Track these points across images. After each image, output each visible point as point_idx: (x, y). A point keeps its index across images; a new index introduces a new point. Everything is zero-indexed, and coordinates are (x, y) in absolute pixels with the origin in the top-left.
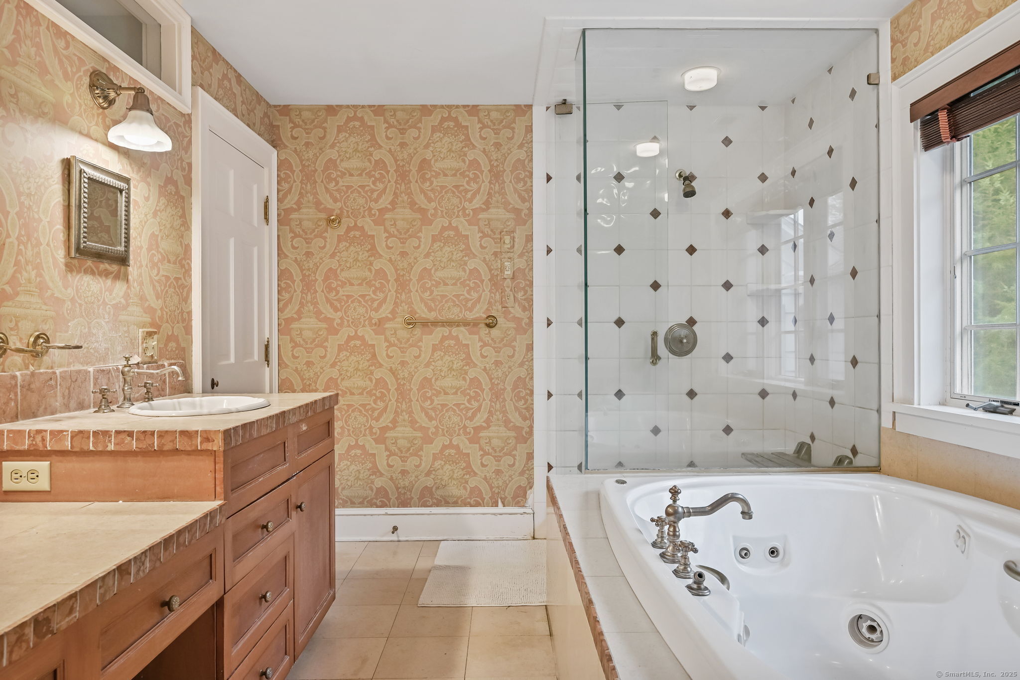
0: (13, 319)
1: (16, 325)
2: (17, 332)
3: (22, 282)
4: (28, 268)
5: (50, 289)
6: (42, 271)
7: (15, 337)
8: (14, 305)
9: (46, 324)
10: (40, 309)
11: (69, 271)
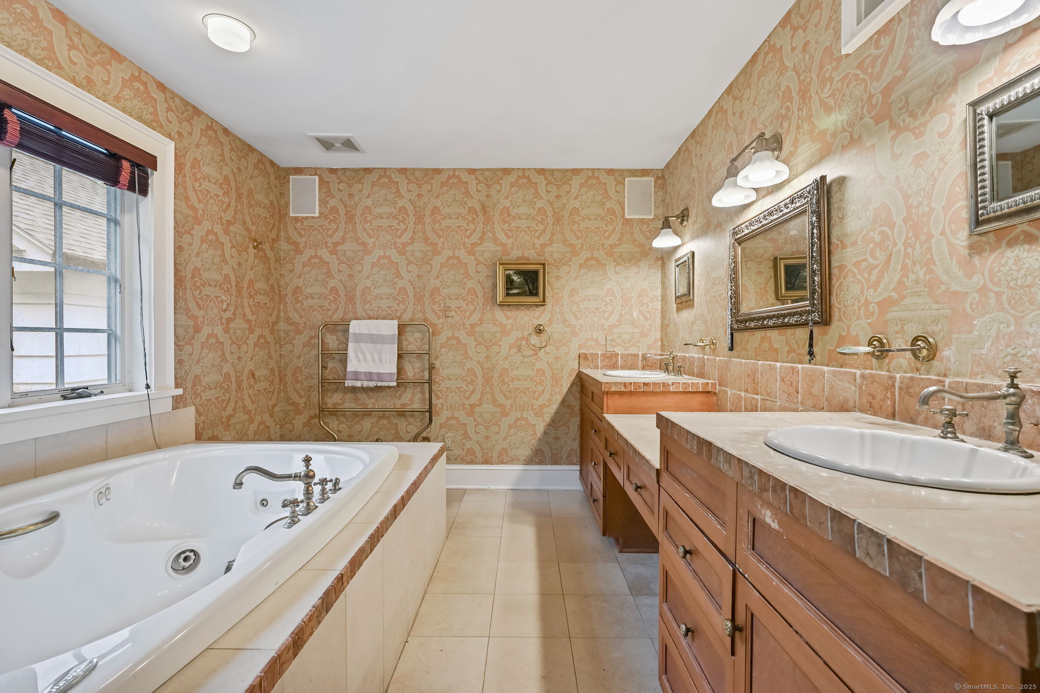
0: (899, 322)
1: (902, 328)
2: (903, 335)
3: (908, 285)
4: (915, 269)
5: (943, 284)
6: (933, 267)
7: (900, 340)
8: (900, 309)
9: (937, 324)
10: (930, 309)
11: (976, 253)
